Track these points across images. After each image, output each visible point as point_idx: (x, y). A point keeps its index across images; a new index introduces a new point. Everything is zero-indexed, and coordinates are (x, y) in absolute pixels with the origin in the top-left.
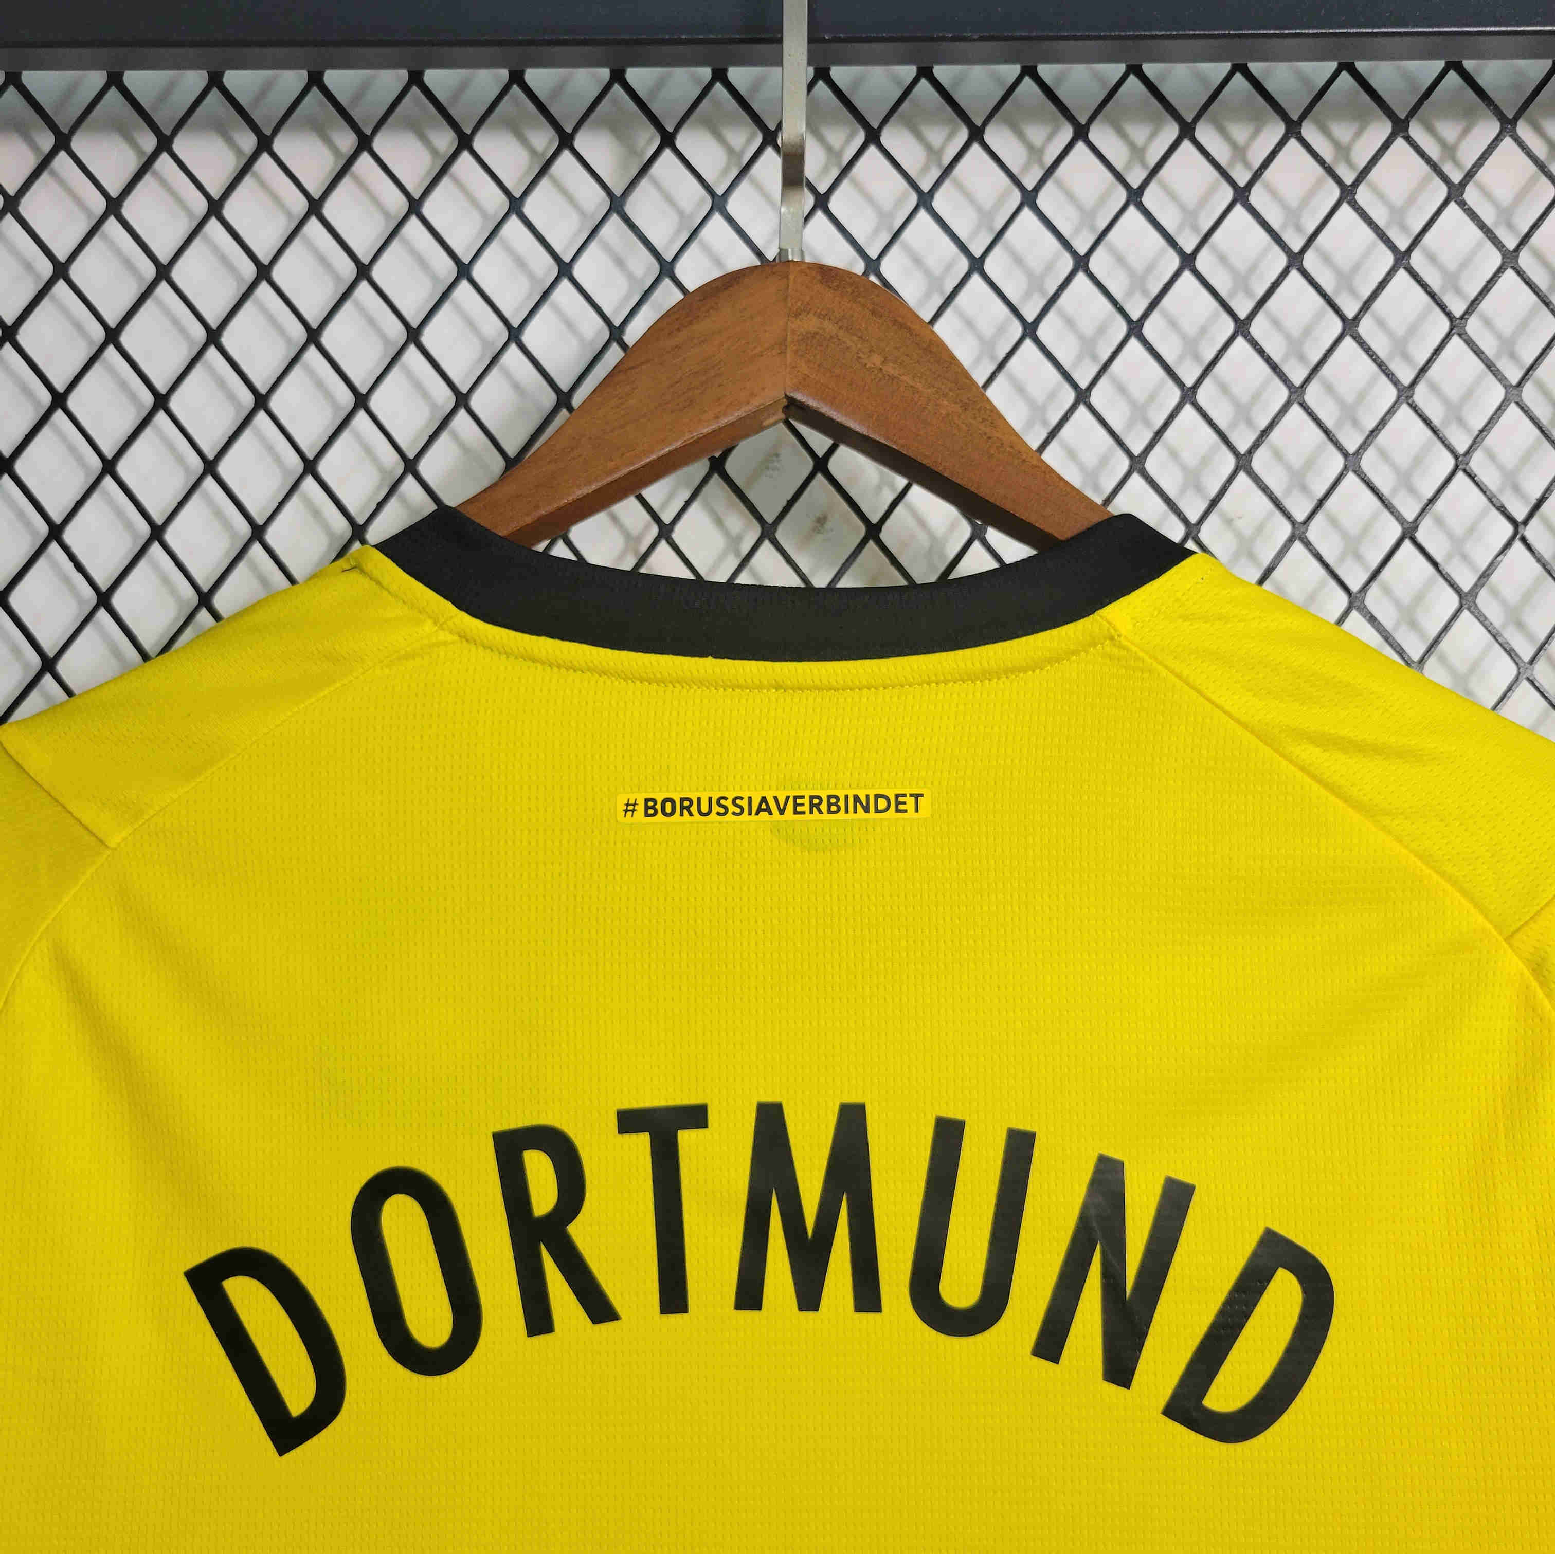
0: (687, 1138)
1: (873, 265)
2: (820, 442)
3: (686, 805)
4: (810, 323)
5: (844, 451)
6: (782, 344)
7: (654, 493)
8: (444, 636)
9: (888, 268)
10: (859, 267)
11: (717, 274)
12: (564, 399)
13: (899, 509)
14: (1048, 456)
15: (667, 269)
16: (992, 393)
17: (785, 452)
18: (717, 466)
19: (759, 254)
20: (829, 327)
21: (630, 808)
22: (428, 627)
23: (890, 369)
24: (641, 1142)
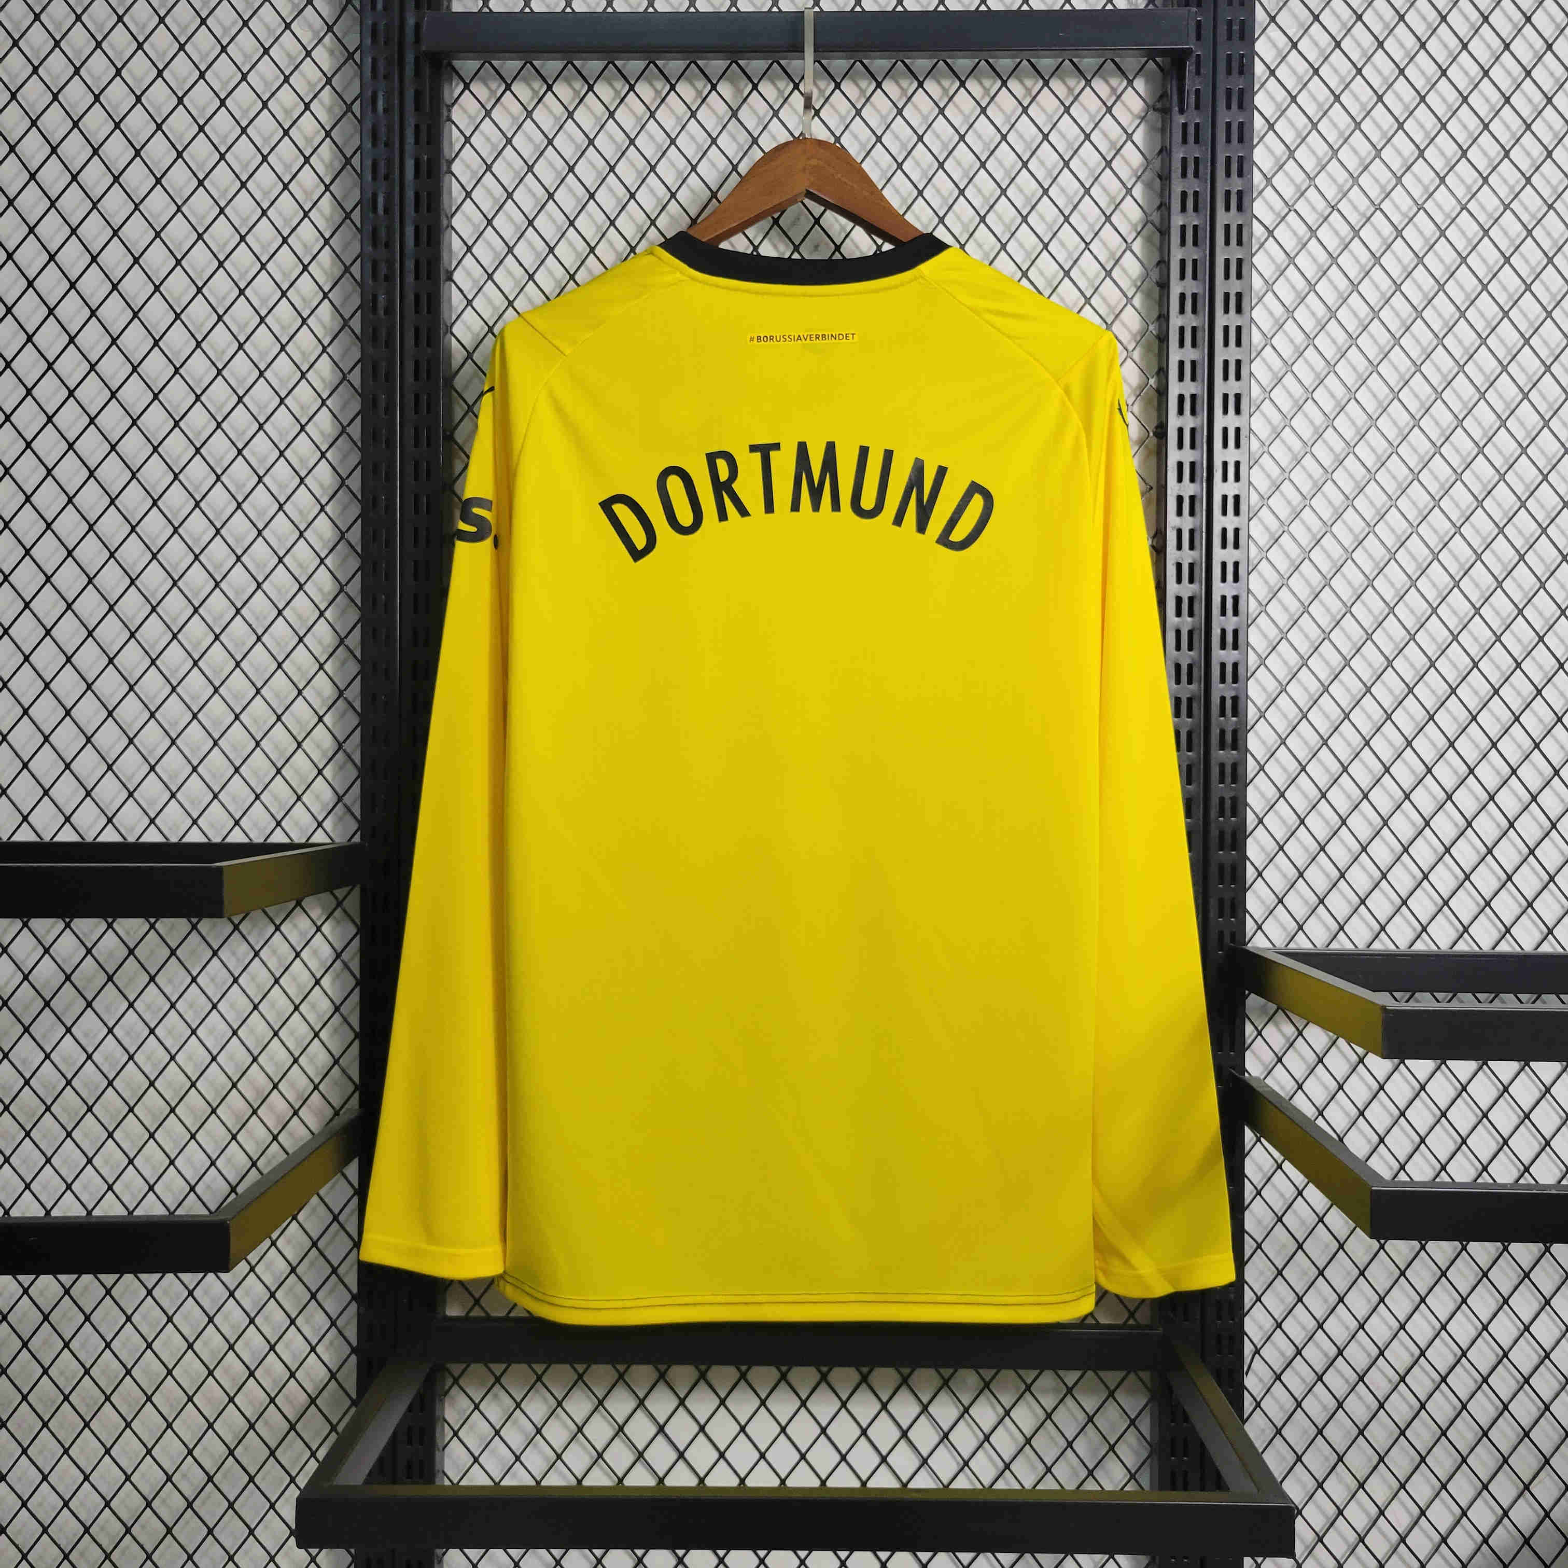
0: (773, 454)
1: (838, 139)
2: (817, 209)
3: (772, 338)
4: (814, 162)
5: (829, 213)
6: (804, 169)
7: (750, 232)
8: (684, 278)
9: (842, 140)
10: (832, 140)
11: (774, 145)
12: (714, 195)
13: (848, 240)
14: (906, 217)
15: (755, 141)
16: (885, 192)
17: (802, 218)
18: (776, 222)
19: (792, 134)
20: (821, 163)
21: (752, 339)
22: (678, 275)
23: (844, 179)
24: (757, 456)
